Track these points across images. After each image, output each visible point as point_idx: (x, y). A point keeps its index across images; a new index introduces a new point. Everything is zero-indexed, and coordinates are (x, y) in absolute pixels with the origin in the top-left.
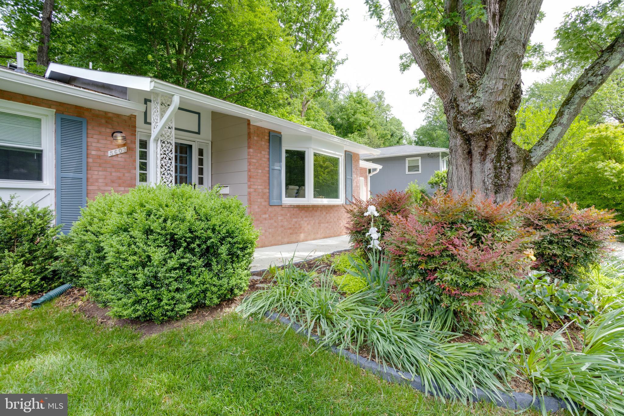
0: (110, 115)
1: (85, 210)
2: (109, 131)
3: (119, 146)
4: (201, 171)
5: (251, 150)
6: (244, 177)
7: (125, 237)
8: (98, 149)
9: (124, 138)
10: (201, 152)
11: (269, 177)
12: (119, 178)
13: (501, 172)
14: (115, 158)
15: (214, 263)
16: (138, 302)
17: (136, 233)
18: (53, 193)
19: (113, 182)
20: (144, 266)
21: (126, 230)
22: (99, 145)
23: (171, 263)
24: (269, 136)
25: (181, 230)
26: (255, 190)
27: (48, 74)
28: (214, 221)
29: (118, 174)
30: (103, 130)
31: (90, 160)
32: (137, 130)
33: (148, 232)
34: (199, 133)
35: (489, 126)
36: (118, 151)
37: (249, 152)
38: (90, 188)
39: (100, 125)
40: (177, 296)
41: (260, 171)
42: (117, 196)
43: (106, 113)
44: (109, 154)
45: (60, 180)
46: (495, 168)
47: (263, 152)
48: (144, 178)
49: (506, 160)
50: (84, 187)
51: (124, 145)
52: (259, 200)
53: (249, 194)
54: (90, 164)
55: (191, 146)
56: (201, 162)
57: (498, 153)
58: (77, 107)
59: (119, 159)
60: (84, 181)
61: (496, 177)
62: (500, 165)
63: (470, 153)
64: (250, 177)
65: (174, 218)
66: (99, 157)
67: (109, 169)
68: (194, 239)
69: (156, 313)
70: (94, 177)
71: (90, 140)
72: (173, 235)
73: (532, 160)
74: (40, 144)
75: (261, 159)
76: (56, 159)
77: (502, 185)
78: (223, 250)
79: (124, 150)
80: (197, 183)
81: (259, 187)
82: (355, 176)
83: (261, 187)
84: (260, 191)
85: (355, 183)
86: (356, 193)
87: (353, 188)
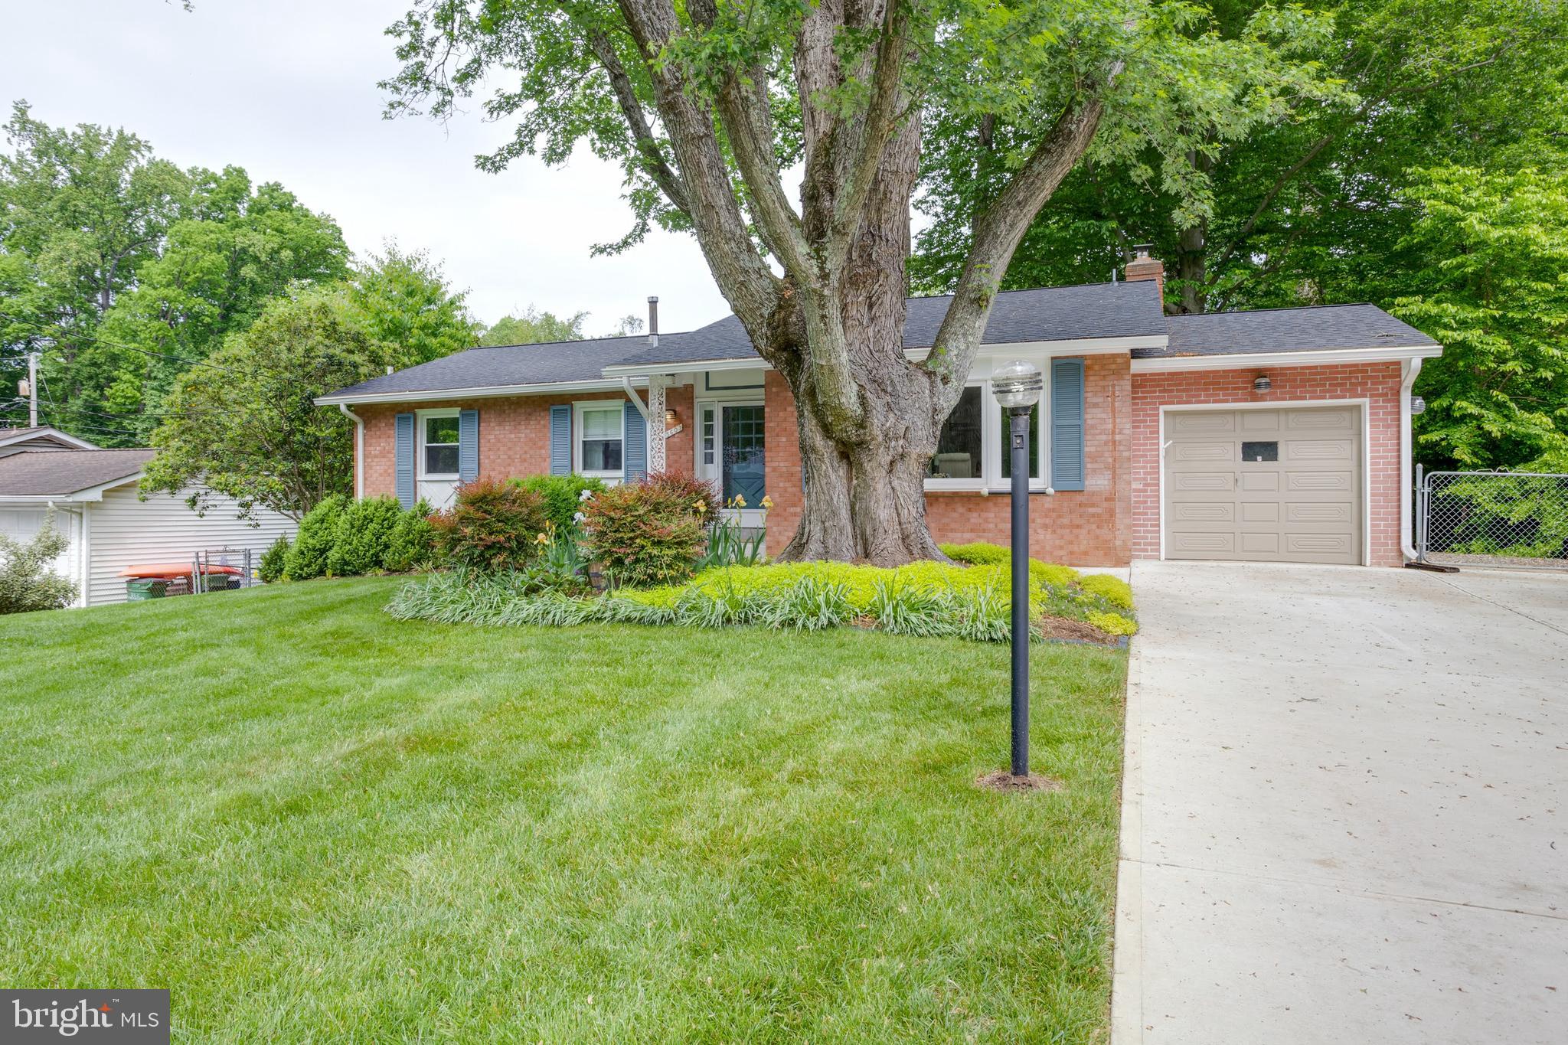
3: (673, 425)
9: (679, 416)
12: (676, 462)
14: (672, 440)
29: (676, 458)
32: (696, 401)
36: (673, 430)
41: (784, 439)
45: (627, 467)
50: (645, 474)
51: (679, 423)
52: (781, 485)
53: (767, 475)
59: (676, 440)
64: (767, 450)
74: (619, 436)
76: (625, 447)
79: (679, 428)
81: (782, 464)
82: (1104, 416)
83: (786, 464)
84: (784, 469)
85: (1100, 434)
86: (1110, 460)
87: (1087, 449)
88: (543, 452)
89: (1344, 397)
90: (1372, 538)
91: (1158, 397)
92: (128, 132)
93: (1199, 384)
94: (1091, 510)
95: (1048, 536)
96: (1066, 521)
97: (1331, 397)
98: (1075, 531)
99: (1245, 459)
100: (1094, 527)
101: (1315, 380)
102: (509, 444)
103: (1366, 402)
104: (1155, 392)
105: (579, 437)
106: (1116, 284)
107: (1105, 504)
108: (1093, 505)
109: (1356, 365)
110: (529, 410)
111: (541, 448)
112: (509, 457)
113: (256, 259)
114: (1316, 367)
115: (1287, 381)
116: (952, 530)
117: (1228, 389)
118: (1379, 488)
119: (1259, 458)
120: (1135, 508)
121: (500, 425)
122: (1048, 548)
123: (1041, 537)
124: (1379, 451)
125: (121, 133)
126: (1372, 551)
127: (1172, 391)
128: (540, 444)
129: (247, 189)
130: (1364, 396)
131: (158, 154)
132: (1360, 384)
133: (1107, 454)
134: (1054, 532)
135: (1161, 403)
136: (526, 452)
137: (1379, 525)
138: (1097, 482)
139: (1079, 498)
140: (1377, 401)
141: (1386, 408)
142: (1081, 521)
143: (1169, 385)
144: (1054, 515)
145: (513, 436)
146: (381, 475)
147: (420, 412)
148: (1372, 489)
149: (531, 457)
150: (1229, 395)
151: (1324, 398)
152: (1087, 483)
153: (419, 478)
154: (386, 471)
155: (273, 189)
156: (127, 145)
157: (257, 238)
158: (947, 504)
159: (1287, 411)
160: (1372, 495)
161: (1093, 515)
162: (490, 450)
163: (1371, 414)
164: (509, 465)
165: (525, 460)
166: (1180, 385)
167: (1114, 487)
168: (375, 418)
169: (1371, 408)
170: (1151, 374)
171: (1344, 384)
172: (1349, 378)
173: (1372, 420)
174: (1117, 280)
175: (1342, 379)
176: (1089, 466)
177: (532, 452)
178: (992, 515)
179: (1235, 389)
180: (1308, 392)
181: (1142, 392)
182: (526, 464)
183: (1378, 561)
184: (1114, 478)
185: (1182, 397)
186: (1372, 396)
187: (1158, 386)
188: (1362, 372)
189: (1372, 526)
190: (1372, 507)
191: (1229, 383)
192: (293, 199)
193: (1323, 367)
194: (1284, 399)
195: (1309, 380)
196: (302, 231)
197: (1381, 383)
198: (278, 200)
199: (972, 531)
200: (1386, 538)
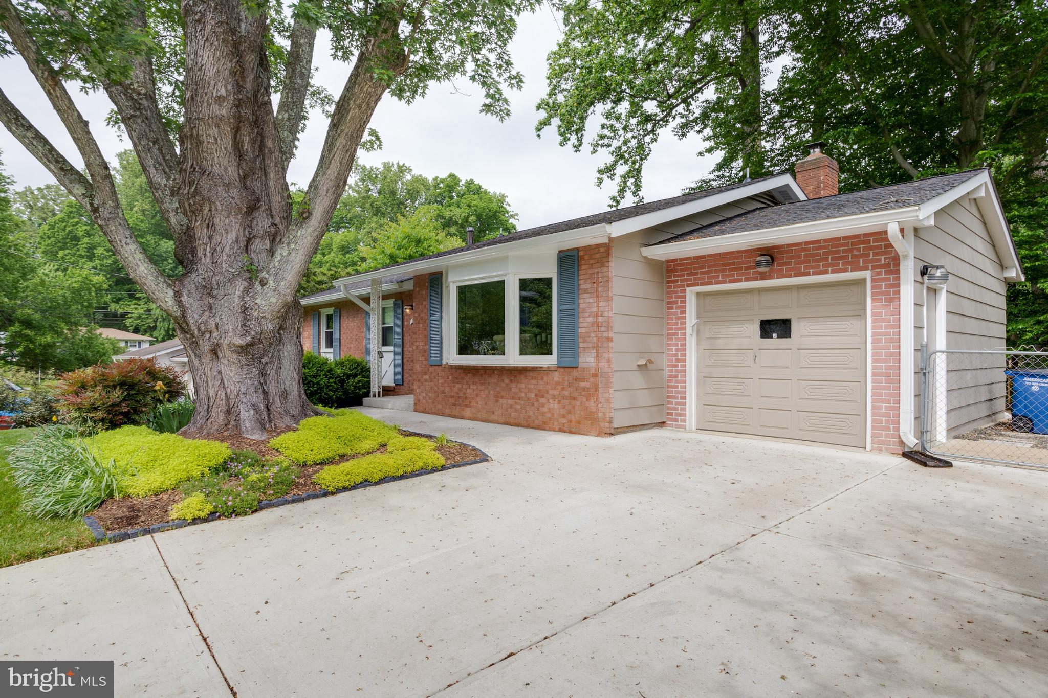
11: (429, 330)
24: (429, 282)
26: (417, 348)
41: (421, 325)
47: (424, 303)
75: (422, 311)
81: (420, 343)
82: (591, 300)
85: (589, 316)
86: (595, 340)
87: (580, 330)
89: (845, 271)
90: (873, 421)
91: (686, 280)
92: (401, 164)
93: (717, 266)
94: (583, 384)
95: (556, 406)
96: (566, 393)
97: (833, 272)
98: (573, 402)
99: (762, 336)
100: (584, 399)
101: (819, 254)
102: (351, 330)
103: (867, 274)
104: (683, 275)
107: (592, 380)
108: (584, 380)
109: (858, 236)
112: (351, 338)
113: (456, 223)
114: (818, 242)
115: (793, 257)
116: (502, 397)
117: (741, 269)
118: (881, 367)
119: (775, 335)
120: (668, 381)
121: (348, 317)
122: (556, 416)
123: (551, 406)
124: (881, 327)
125: (398, 164)
126: (873, 435)
127: (696, 274)
129: (457, 184)
130: (867, 269)
131: (416, 172)
132: (861, 256)
133: (592, 335)
134: (559, 402)
135: (689, 286)
136: (357, 335)
137: (881, 408)
138: (587, 360)
139: (575, 373)
140: (879, 273)
141: (889, 279)
142: (576, 394)
143: (695, 268)
144: (559, 388)
147: (321, 311)
148: (874, 368)
149: (359, 337)
150: (742, 275)
151: (826, 272)
152: (580, 360)
153: (321, 351)
155: (470, 183)
156: (402, 169)
157: (457, 211)
158: (499, 376)
159: (799, 288)
160: (874, 374)
161: (584, 389)
162: (344, 333)
163: (873, 288)
164: (351, 343)
165: (356, 340)
166: (702, 267)
167: (598, 365)
169: (873, 281)
170: (681, 259)
171: (847, 257)
172: (851, 250)
173: (873, 294)
175: (844, 251)
176: (581, 345)
178: (523, 386)
179: (747, 268)
180: (812, 267)
181: (675, 276)
182: (357, 343)
183: (879, 448)
184: (597, 356)
185: (704, 278)
186: (873, 268)
187: (687, 269)
188: (863, 242)
189: (873, 407)
190: (873, 388)
191: (743, 263)
192: (480, 187)
193: (825, 241)
194: (789, 276)
195: (812, 255)
196: (481, 204)
197: (883, 253)
198: (473, 189)
199: (513, 398)
200: (887, 422)
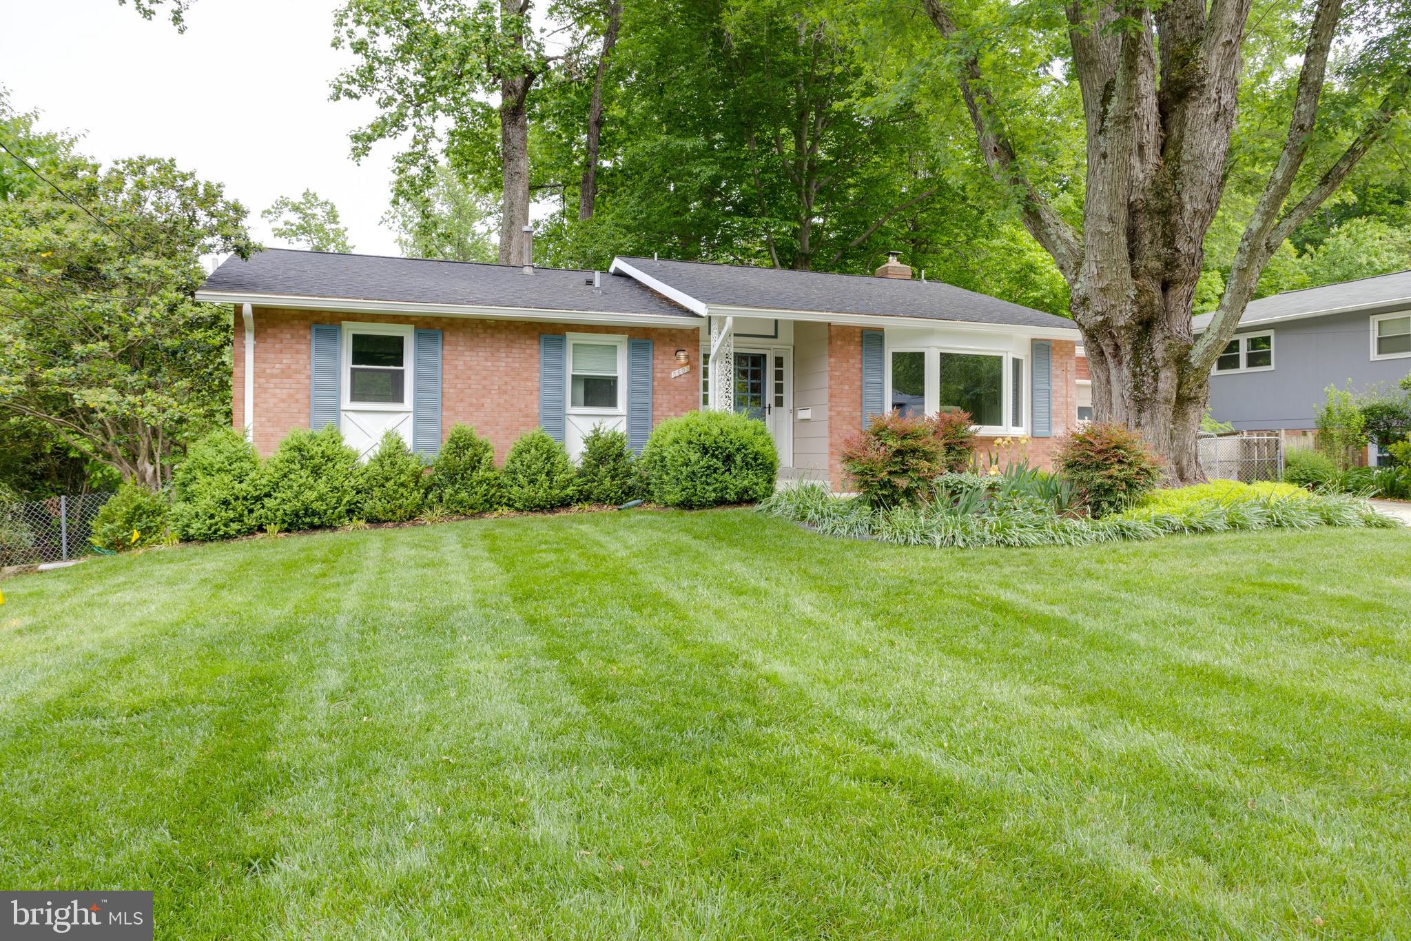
0: (674, 332)
1: (653, 435)
2: (673, 349)
3: (682, 366)
4: (779, 389)
5: (832, 360)
6: (824, 396)
7: (677, 447)
8: (663, 372)
9: (687, 357)
10: (779, 362)
11: (861, 394)
12: (682, 402)
13: (1143, 381)
14: (678, 380)
15: (733, 468)
16: (683, 490)
17: (683, 443)
18: (625, 419)
19: (676, 406)
20: (687, 466)
21: (678, 443)
22: (663, 366)
23: (702, 463)
24: (862, 337)
25: (708, 442)
26: (839, 413)
27: (612, 270)
28: (732, 436)
29: (682, 397)
30: (667, 349)
31: (656, 383)
32: (701, 343)
33: (690, 442)
34: (775, 337)
35: (1100, 318)
36: (681, 371)
37: (830, 363)
38: (656, 413)
39: (665, 344)
40: (707, 487)
41: (847, 387)
42: (675, 419)
43: (670, 330)
44: (673, 375)
45: (631, 405)
46: (1135, 375)
47: (851, 361)
48: (706, 402)
49: (1150, 363)
50: (650, 413)
51: (687, 364)
52: (844, 427)
53: (830, 418)
54: (656, 388)
55: (764, 356)
56: (779, 375)
57: (1135, 354)
58: (645, 329)
59: (683, 380)
60: (650, 405)
61: (1136, 387)
62: (1141, 370)
63: (1102, 353)
64: (831, 396)
65: (706, 434)
66: (663, 379)
67: (672, 392)
68: (718, 448)
69: (694, 499)
70: (659, 401)
71: (656, 361)
72: (704, 444)
73: (1192, 360)
74: (615, 371)
75: (848, 371)
76: (628, 385)
77: (1144, 400)
78: (738, 458)
79: (686, 369)
80: (773, 405)
81: (845, 409)
82: (1061, 384)
83: (849, 409)
84: (847, 414)
85: (1060, 397)
86: (1065, 416)
88: (529, 384)
102: (484, 373)
105: (570, 372)
106: (925, 282)
110: (510, 337)
111: (527, 379)
112: (484, 388)
121: (471, 350)
128: (525, 375)
133: (1063, 411)
136: (506, 383)
138: (1058, 431)
139: (1048, 443)
145: (489, 364)
146: (283, 401)
147: (346, 325)
149: (513, 388)
152: (1053, 431)
153: (341, 406)
154: (290, 396)
162: (457, 377)
164: (484, 397)
165: (505, 392)
168: (274, 326)
174: (926, 278)
177: (514, 384)
182: (506, 397)
184: (1067, 428)
